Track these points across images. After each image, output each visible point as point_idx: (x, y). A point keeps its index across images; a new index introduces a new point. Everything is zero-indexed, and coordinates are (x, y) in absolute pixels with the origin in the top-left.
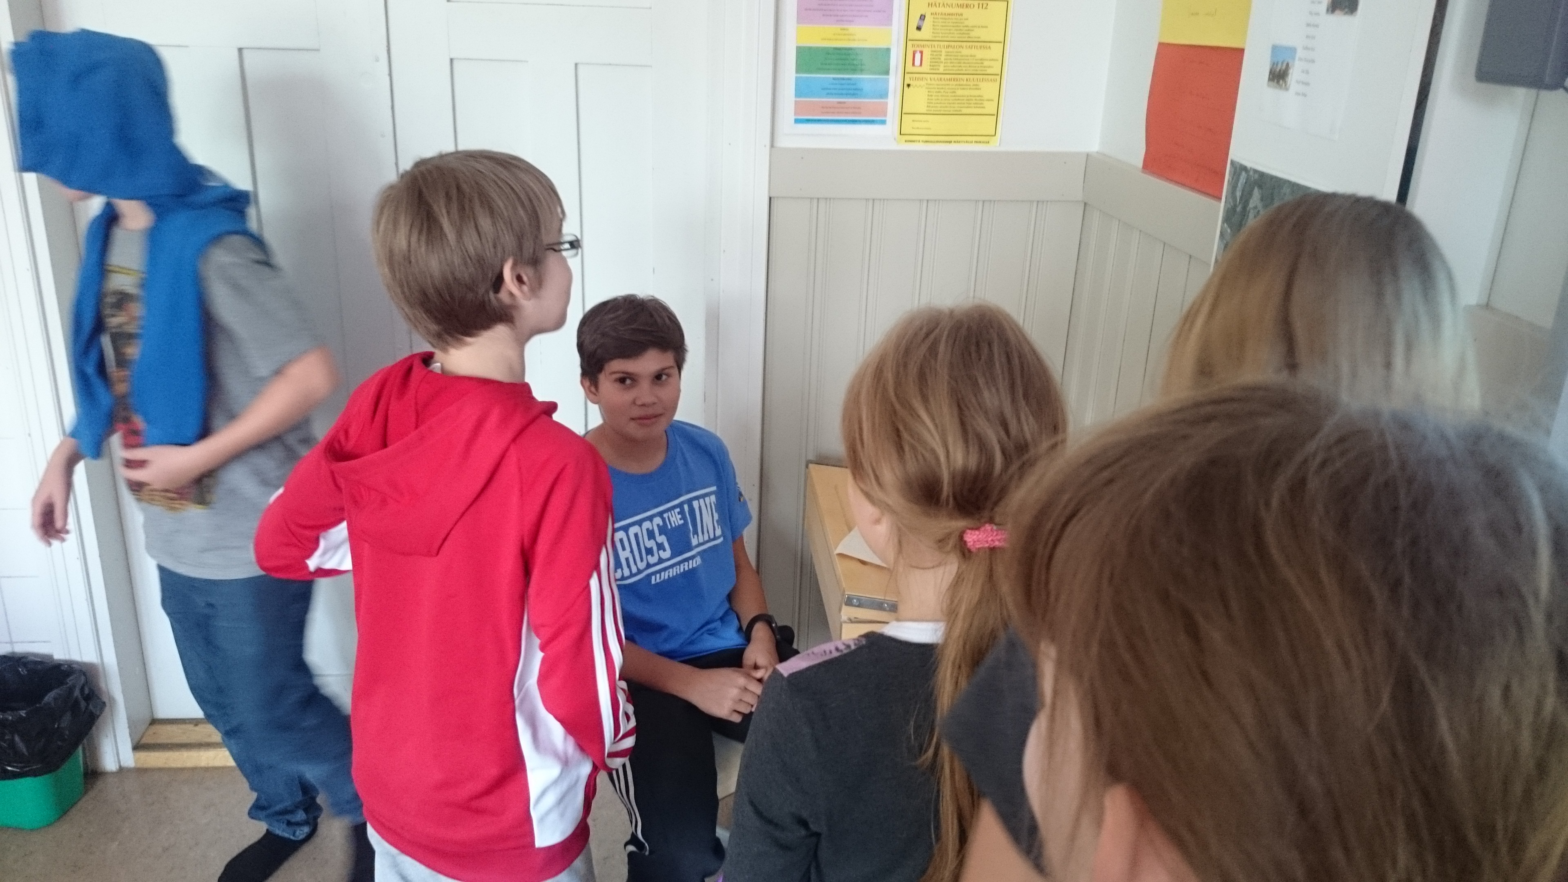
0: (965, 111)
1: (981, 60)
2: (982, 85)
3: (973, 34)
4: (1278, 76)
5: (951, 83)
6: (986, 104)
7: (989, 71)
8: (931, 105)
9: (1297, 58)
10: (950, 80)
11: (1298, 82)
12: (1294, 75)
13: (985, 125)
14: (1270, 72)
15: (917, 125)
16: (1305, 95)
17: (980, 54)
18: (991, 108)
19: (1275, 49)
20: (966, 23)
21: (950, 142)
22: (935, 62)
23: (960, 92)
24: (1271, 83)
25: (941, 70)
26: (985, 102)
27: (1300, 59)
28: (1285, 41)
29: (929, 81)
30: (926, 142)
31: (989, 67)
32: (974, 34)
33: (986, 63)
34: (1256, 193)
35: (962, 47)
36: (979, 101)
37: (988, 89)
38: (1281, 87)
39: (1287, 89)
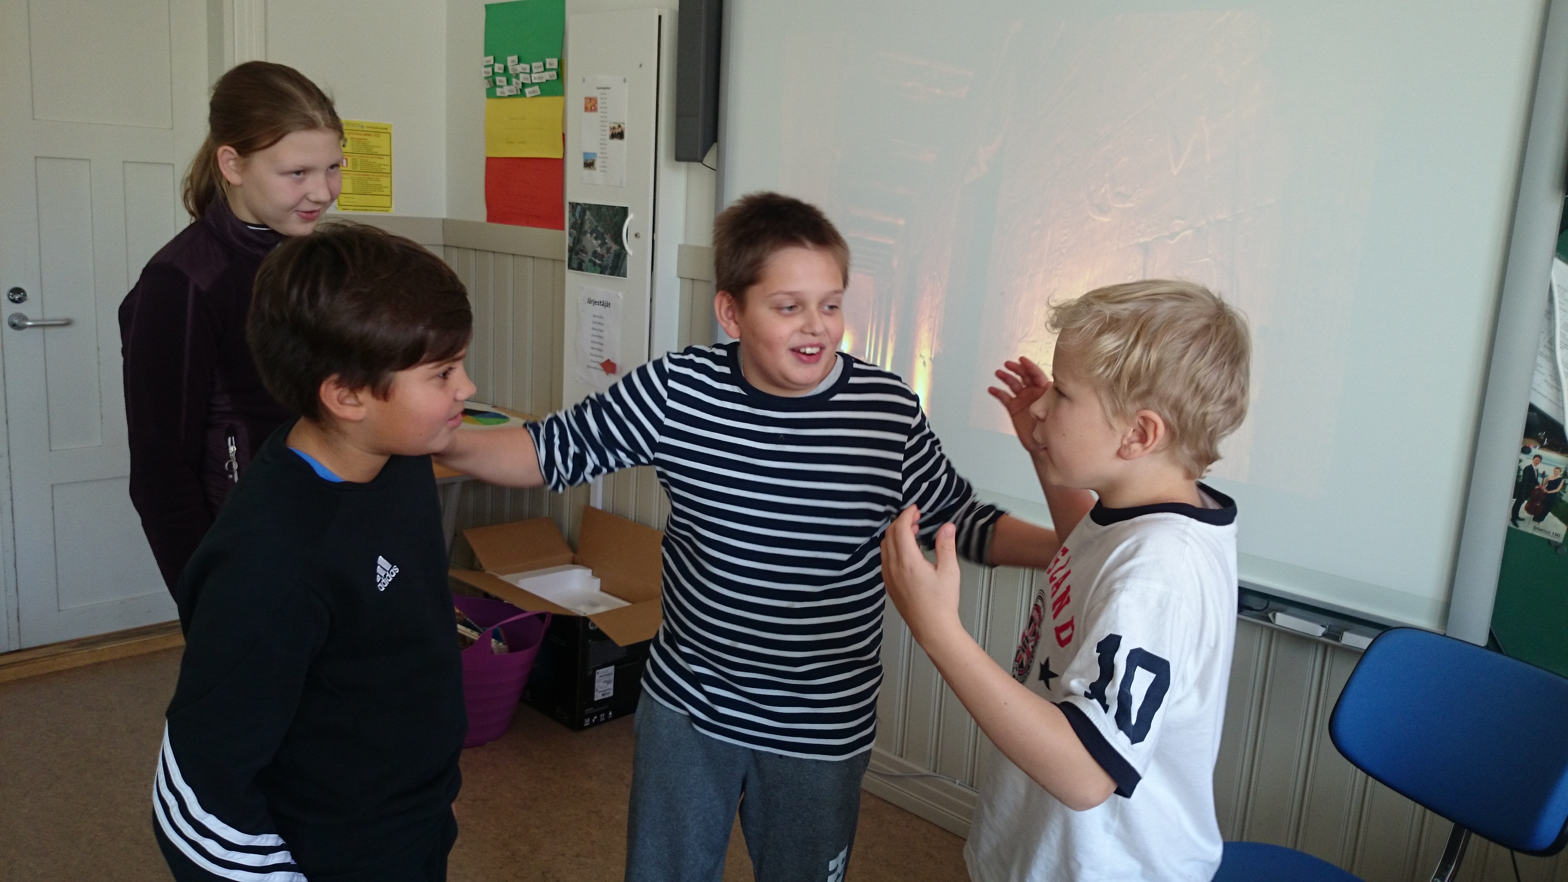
0: (373, 193)
1: (379, 165)
2: (381, 178)
3: (373, 150)
4: (589, 165)
5: (365, 177)
6: (384, 189)
7: (384, 171)
8: (355, 189)
9: (598, 157)
10: (364, 175)
11: (600, 166)
12: (598, 164)
13: (385, 201)
14: (585, 163)
15: (349, 200)
16: (605, 171)
17: (378, 161)
18: (387, 191)
19: (585, 154)
20: (370, 144)
21: (367, 210)
22: (354, 165)
23: (370, 182)
24: (586, 168)
25: (359, 169)
26: (384, 188)
27: (600, 157)
28: (590, 149)
29: (352, 176)
30: (354, 210)
31: (384, 169)
32: (375, 150)
33: (382, 167)
34: (588, 213)
35: (368, 157)
36: (380, 188)
37: (385, 181)
38: (592, 169)
39: (595, 169)
